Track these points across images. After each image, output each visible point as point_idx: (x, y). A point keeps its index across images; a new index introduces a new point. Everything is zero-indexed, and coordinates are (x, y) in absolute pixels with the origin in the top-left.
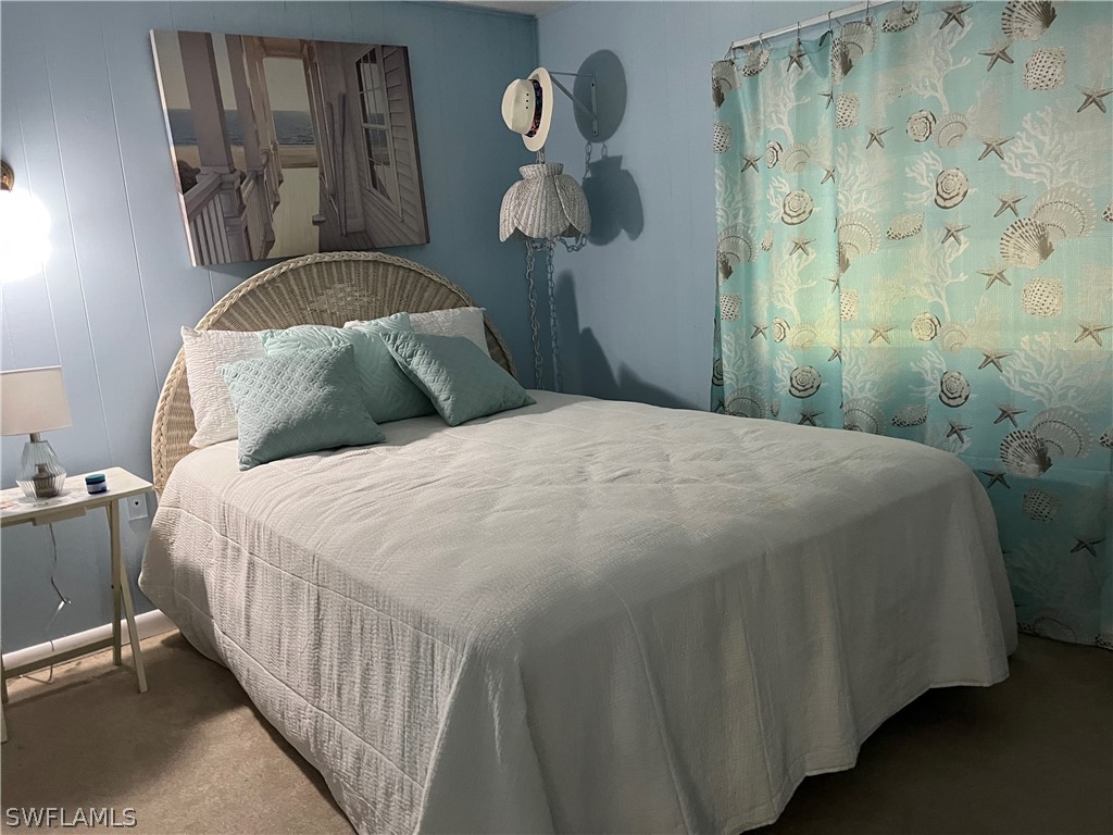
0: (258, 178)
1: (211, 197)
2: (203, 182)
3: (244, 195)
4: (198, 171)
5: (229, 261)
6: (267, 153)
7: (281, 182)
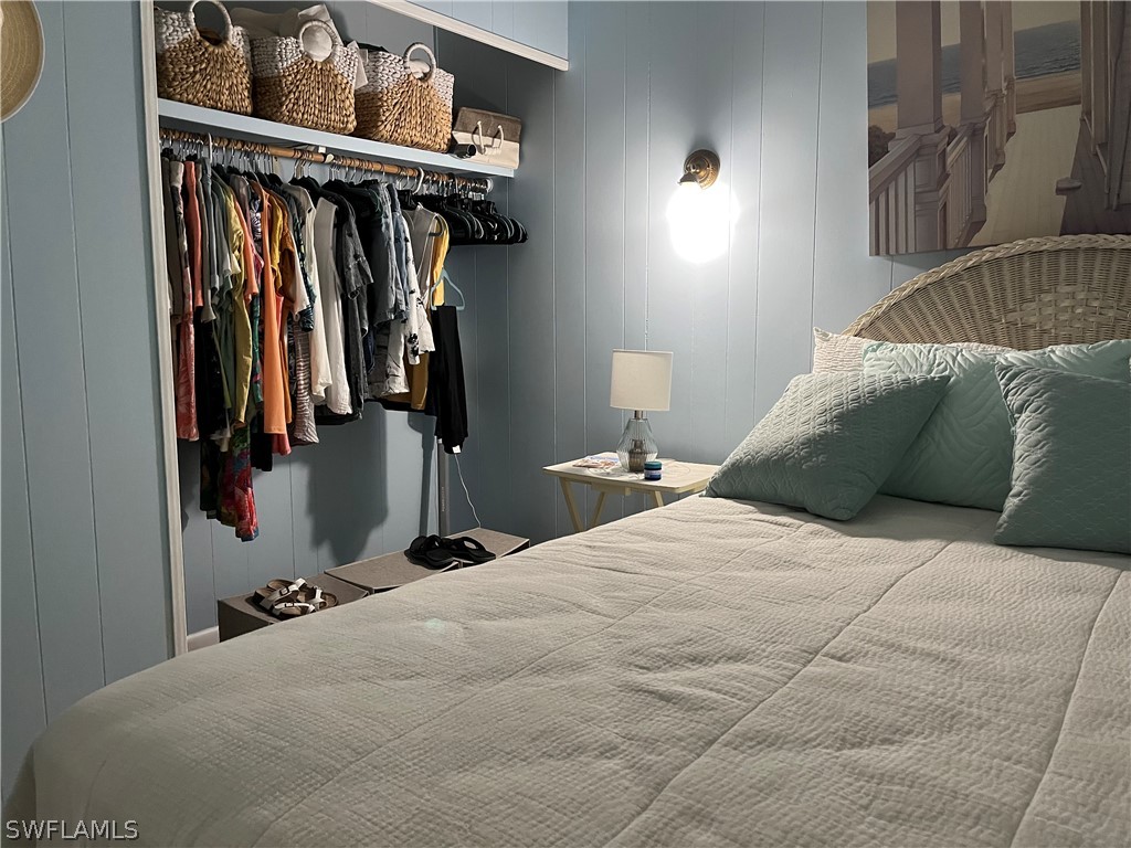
0: (975, 133)
1: (903, 167)
2: (895, 149)
3: (949, 160)
4: (892, 136)
5: (912, 250)
6: (996, 95)
7: (1010, 134)
